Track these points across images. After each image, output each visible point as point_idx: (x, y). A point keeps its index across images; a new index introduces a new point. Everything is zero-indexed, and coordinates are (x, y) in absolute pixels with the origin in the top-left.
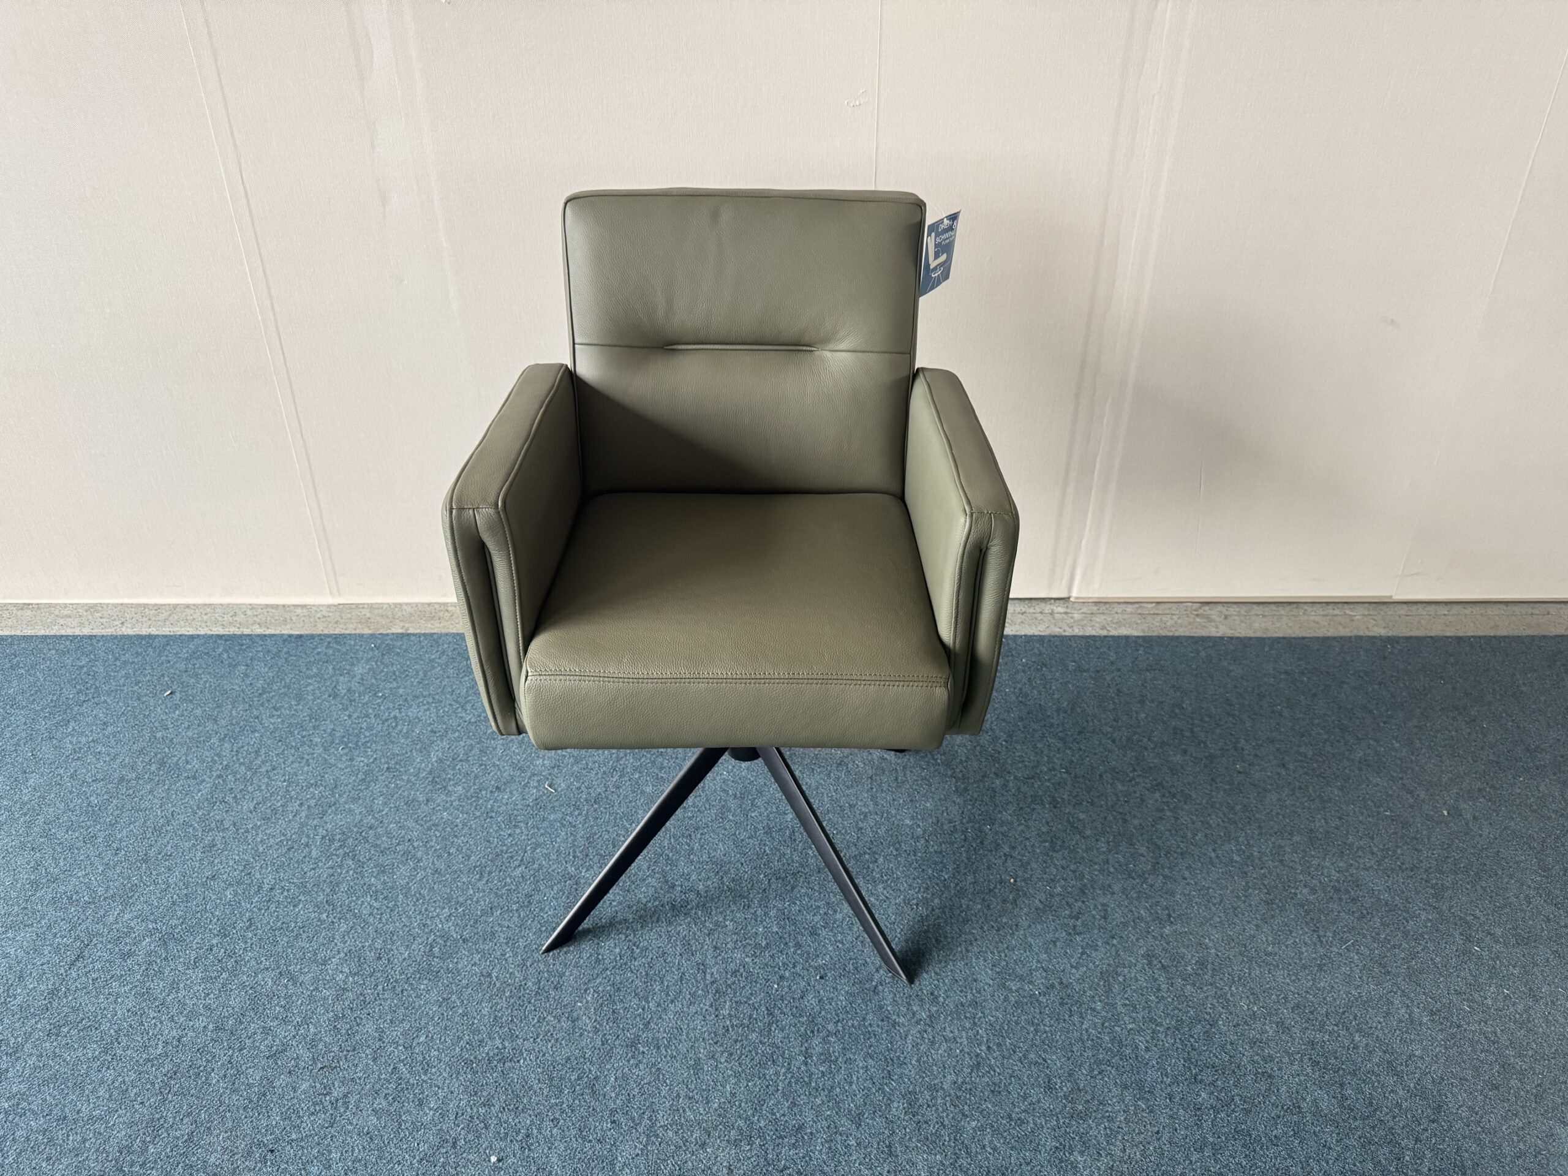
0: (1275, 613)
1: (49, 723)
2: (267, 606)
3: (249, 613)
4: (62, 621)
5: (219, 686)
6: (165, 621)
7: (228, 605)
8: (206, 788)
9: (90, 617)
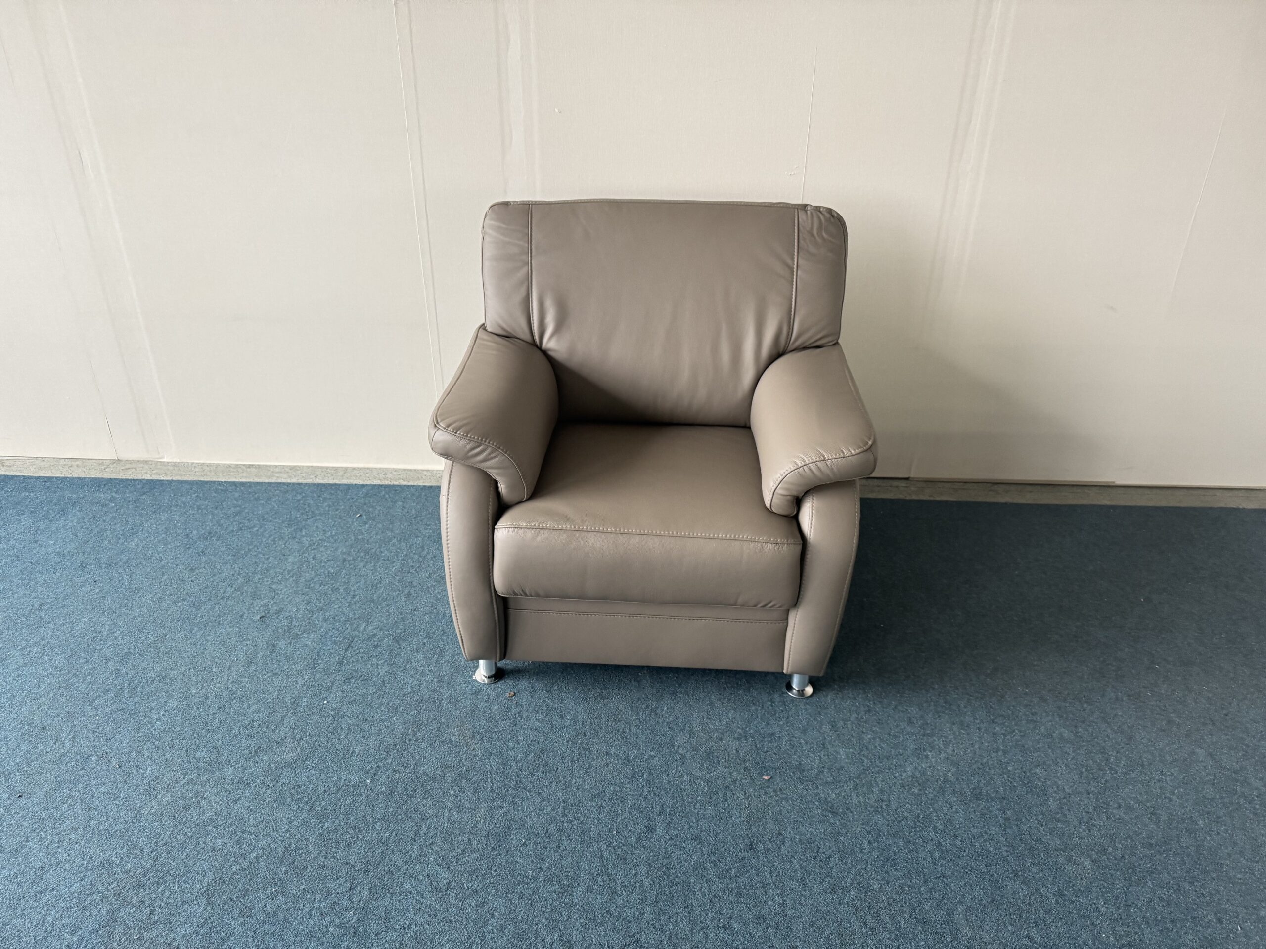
1: (290, 530)
2: (404, 470)
3: (395, 473)
4: (277, 475)
5: (388, 512)
6: (342, 476)
7: (380, 469)
8: (397, 565)
9: (294, 473)
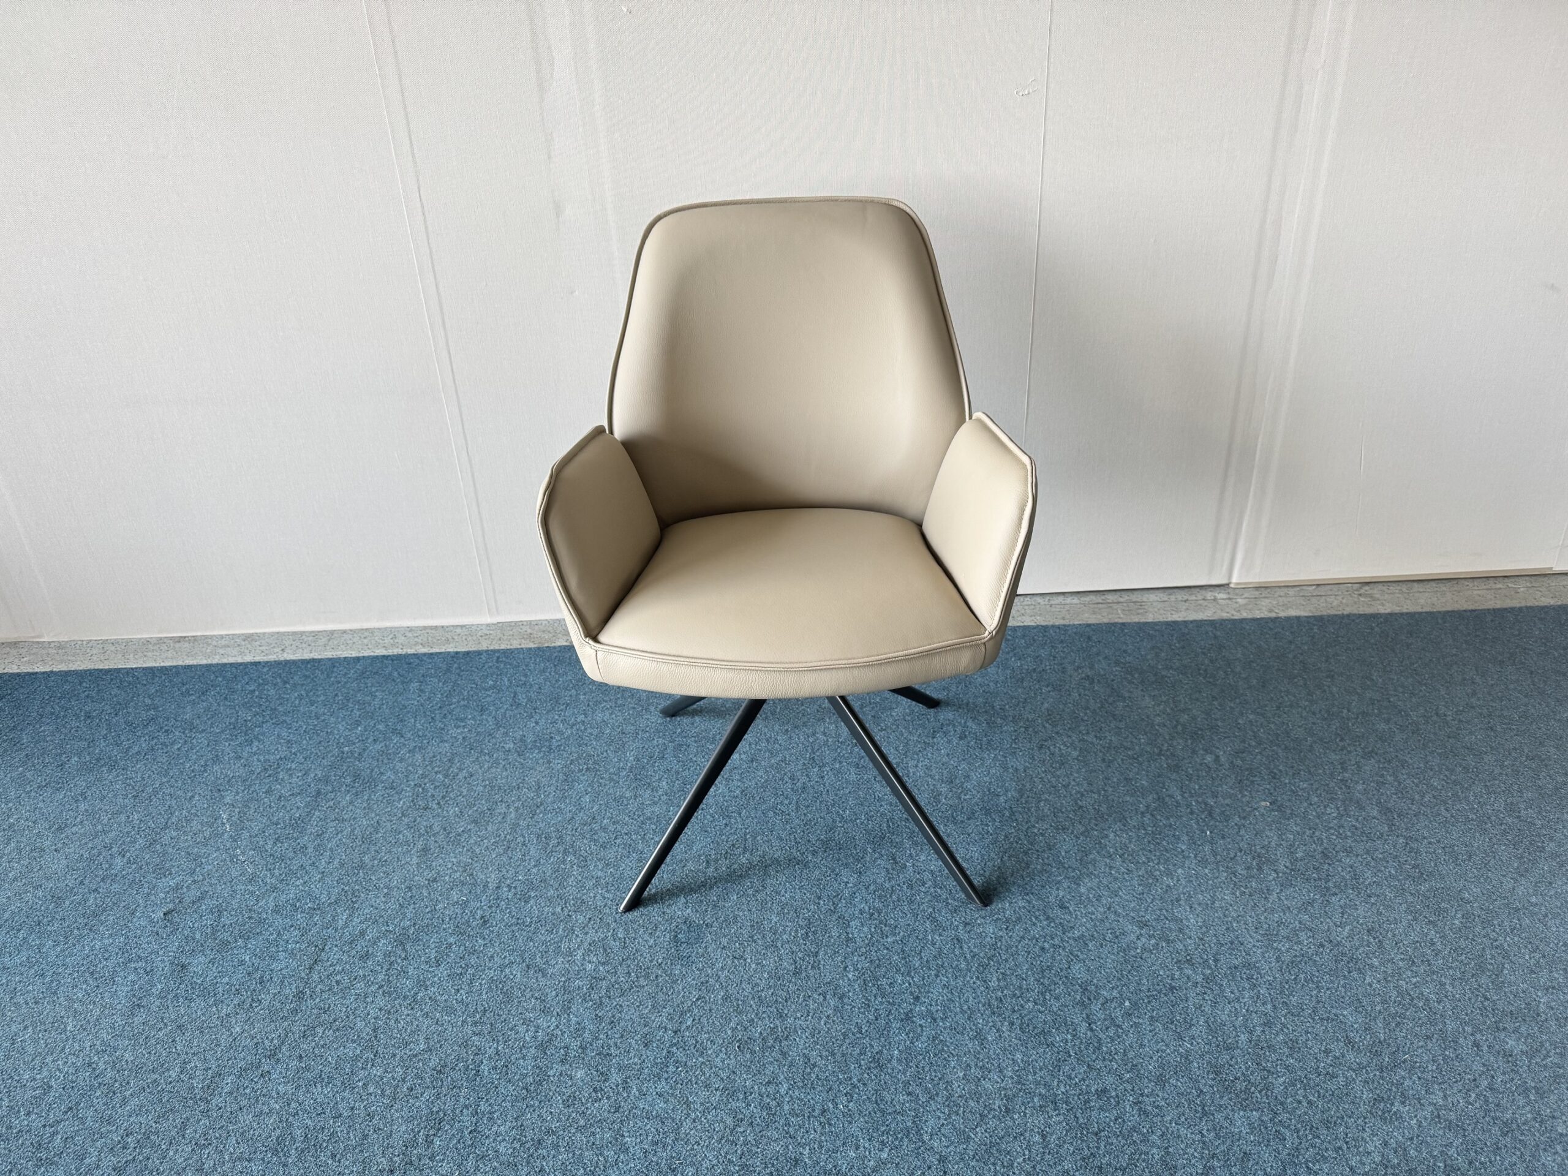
0: (1436, 589)
2: (425, 628)
3: (410, 635)
4: (222, 651)
